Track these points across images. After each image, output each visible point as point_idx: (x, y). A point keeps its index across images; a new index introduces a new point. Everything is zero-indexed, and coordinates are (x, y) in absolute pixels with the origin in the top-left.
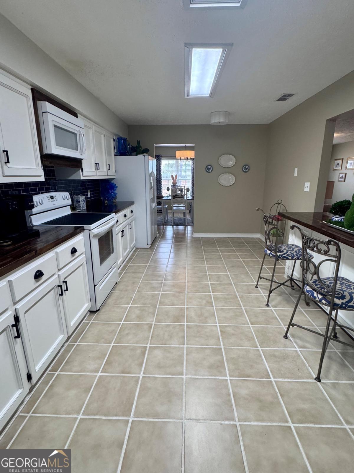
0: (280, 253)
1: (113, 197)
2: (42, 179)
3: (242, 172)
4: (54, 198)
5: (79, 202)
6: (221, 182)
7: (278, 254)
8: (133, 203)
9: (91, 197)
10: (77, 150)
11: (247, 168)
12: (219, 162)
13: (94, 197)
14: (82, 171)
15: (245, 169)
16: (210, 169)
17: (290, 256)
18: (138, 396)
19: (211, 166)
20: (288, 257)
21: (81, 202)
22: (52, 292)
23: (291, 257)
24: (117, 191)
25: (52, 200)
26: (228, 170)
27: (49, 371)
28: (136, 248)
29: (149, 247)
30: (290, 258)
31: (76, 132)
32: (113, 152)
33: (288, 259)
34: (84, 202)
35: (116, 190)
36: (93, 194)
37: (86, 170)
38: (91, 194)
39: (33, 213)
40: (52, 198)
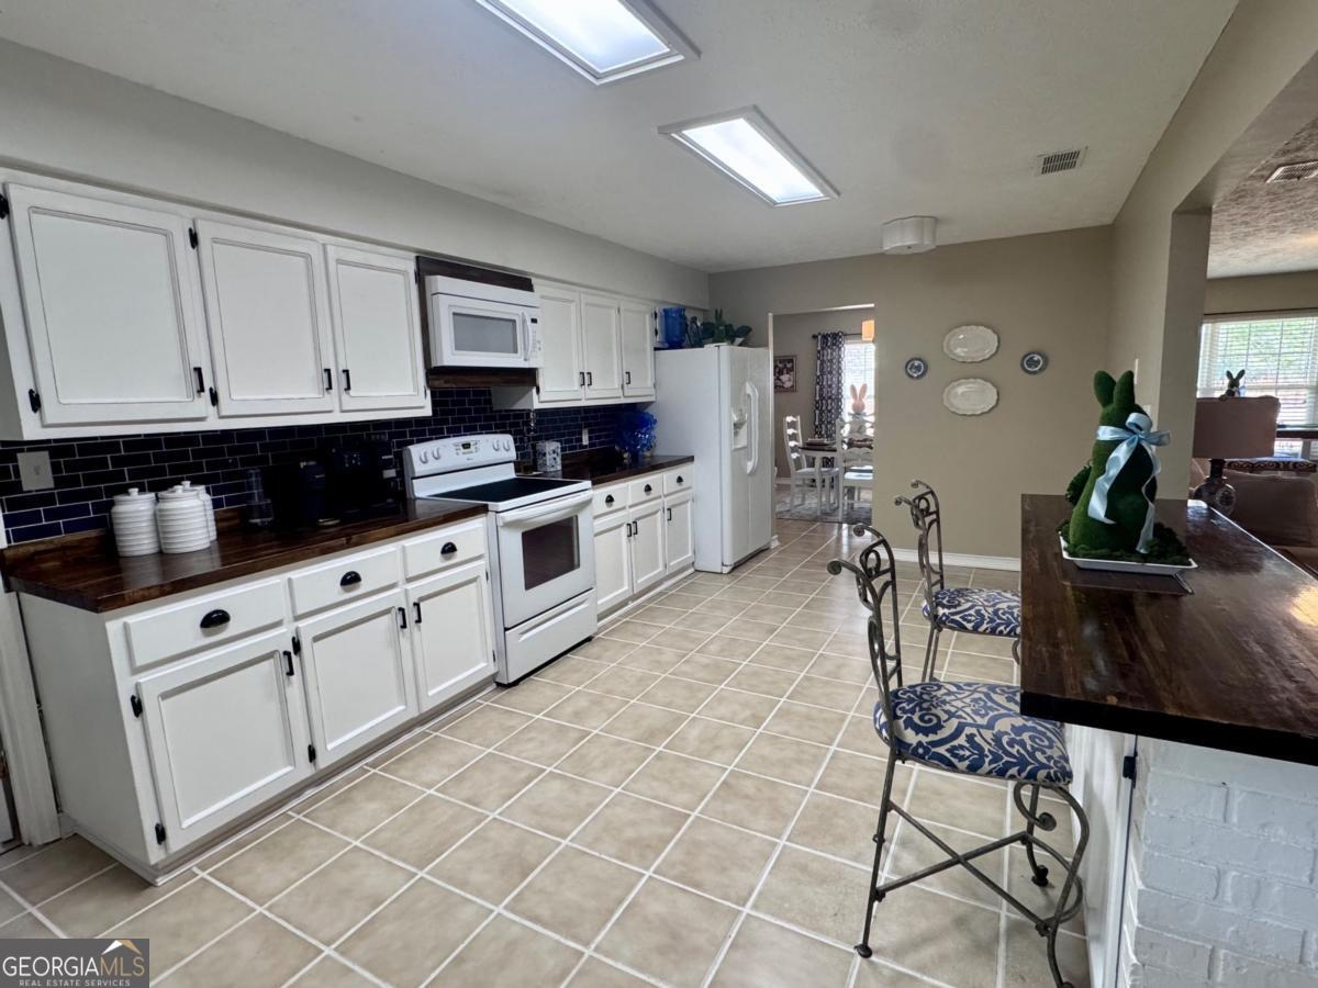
0: (946, 611)
1: (644, 445)
2: (428, 412)
3: (1022, 372)
4: (472, 448)
5: (544, 455)
6: (952, 405)
7: (941, 611)
8: (691, 459)
9: (591, 445)
10: (516, 351)
11: (1038, 362)
12: (945, 350)
13: (601, 444)
14: (538, 391)
15: (1032, 363)
16: (918, 368)
17: (969, 621)
18: (463, 844)
19: (920, 360)
20: (965, 623)
21: (548, 456)
22: (386, 618)
23: (973, 624)
24: (658, 431)
25: (467, 450)
26: (971, 370)
27: (366, 764)
28: (697, 571)
29: (726, 570)
30: (969, 626)
31: (513, 318)
32: (649, 341)
33: (963, 628)
34: (555, 455)
35: (652, 428)
36: (598, 437)
37: (548, 389)
38: (590, 438)
39: (417, 475)
40: (466, 446)
